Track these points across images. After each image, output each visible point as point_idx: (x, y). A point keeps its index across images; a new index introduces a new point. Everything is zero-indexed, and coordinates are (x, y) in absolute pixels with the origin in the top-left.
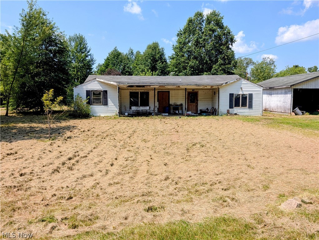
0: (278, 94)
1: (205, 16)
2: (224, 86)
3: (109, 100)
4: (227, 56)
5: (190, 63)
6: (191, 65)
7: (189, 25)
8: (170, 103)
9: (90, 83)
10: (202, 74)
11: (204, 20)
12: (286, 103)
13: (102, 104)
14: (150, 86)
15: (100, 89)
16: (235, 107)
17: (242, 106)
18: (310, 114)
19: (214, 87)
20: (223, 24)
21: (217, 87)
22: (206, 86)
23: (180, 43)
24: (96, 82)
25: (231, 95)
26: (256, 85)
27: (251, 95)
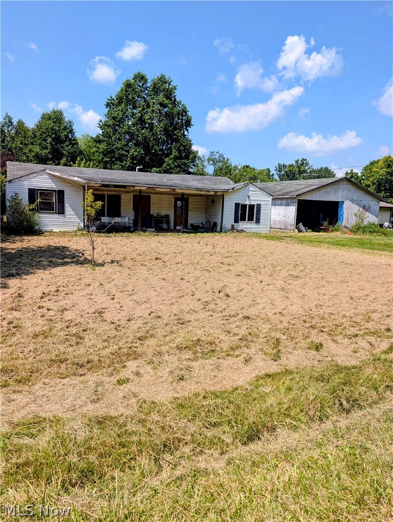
0: (276, 205)
1: (149, 81)
2: (231, 192)
3: (67, 206)
4: (183, 146)
5: (132, 152)
6: (133, 154)
7: (126, 91)
8: (151, 213)
9: (35, 177)
10: (150, 169)
11: (148, 87)
12: (287, 217)
13: (56, 211)
14: (134, 186)
15: (53, 188)
16: (241, 221)
17: (248, 220)
18: (313, 231)
19: (218, 193)
20: (176, 97)
21: (221, 193)
22: (209, 192)
23: (114, 118)
24: (46, 176)
25: (237, 205)
26: (265, 193)
27: (259, 206)
